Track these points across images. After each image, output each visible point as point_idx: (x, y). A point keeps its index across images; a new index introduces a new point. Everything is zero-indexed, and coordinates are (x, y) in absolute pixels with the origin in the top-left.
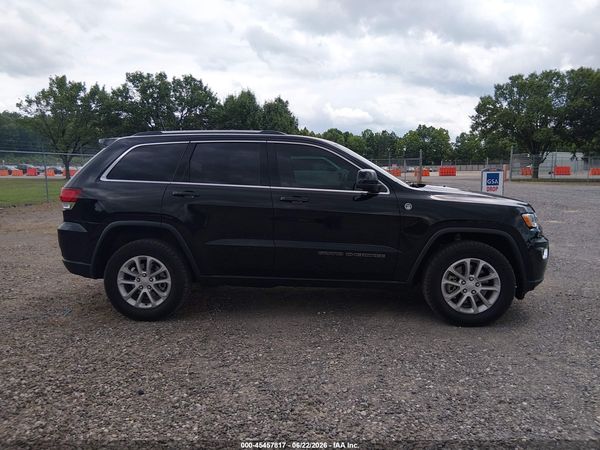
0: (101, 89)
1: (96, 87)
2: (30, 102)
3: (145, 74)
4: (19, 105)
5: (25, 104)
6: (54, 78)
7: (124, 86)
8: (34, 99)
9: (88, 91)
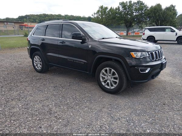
0: (113, 8)
1: (111, 8)
2: (95, 14)
3: (125, 2)
4: (92, 15)
5: (94, 14)
6: (100, 6)
7: (118, 7)
8: (96, 13)
9: (109, 9)
